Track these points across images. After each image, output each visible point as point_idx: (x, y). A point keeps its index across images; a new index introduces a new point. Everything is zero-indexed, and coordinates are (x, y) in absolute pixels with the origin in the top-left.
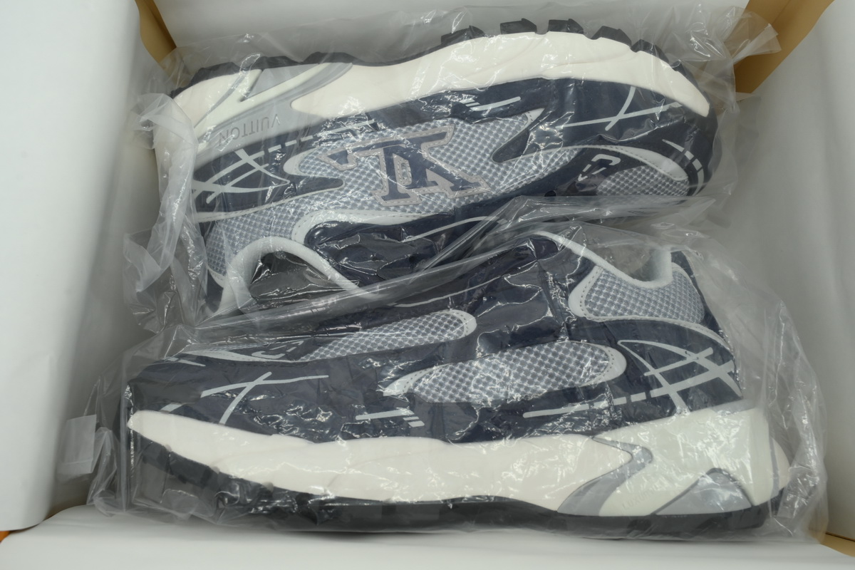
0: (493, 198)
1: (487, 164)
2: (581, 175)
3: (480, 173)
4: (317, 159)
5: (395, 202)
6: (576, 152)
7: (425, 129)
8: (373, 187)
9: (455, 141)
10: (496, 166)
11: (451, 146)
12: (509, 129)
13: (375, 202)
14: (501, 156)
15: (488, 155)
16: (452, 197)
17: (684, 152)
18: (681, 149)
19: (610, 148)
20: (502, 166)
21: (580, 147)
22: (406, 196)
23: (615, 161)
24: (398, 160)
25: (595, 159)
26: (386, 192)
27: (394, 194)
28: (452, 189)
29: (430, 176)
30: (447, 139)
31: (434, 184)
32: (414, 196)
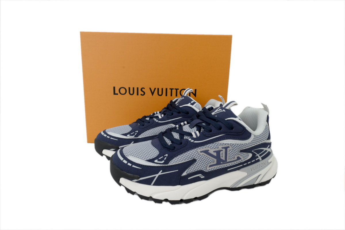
0: (196, 148)
1: (198, 158)
2: (167, 156)
3: (200, 155)
4: (244, 158)
5: (225, 146)
6: (169, 163)
7: (214, 168)
8: (232, 150)
9: (207, 165)
10: (195, 158)
11: (208, 163)
12: (191, 169)
13: (232, 146)
14: (194, 161)
15: (197, 161)
16: (208, 148)
17: (132, 165)
18: (133, 166)
19: (159, 165)
20: (193, 158)
21: (168, 165)
22: (223, 148)
23: (156, 161)
24: (223, 158)
25: (163, 161)
26: (228, 149)
27: (226, 148)
28: (208, 150)
29: (215, 154)
30: (209, 165)
31: (214, 152)
32: (220, 148)
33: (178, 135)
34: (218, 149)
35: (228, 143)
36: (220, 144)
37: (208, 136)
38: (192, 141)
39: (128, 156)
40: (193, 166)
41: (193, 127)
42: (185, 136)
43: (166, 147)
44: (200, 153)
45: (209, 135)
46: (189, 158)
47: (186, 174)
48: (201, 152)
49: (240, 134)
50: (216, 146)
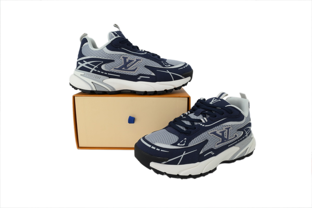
0: (207, 131)
1: (209, 139)
2: (186, 140)
3: (210, 136)
4: (239, 135)
5: (228, 127)
6: (189, 145)
7: (220, 145)
8: (232, 130)
9: (215, 143)
12: (205, 148)
13: (232, 127)
14: (206, 141)
15: (209, 141)
16: (216, 130)
17: (160, 150)
18: (162, 150)
19: (182, 147)
20: (206, 139)
21: (189, 146)
22: (226, 129)
23: (179, 144)
24: (226, 137)
25: (184, 144)
26: (230, 129)
27: (228, 129)
28: (216, 132)
29: (221, 134)
30: (216, 144)
31: (220, 132)
32: (224, 128)
33: (189, 122)
34: (223, 130)
35: (230, 124)
36: (224, 126)
37: (213, 120)
38: (203, 125)
39: (154, 143)
40: (206, 145)
41: (199, 115)
42: (195, 123)
43: (183, 133)
44: (210, 135)
45: (215, 120)
46: (203, 139)
47: (202, 152)
48: (211, 133)
49: (238, 116)
50: (221, 127)
